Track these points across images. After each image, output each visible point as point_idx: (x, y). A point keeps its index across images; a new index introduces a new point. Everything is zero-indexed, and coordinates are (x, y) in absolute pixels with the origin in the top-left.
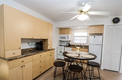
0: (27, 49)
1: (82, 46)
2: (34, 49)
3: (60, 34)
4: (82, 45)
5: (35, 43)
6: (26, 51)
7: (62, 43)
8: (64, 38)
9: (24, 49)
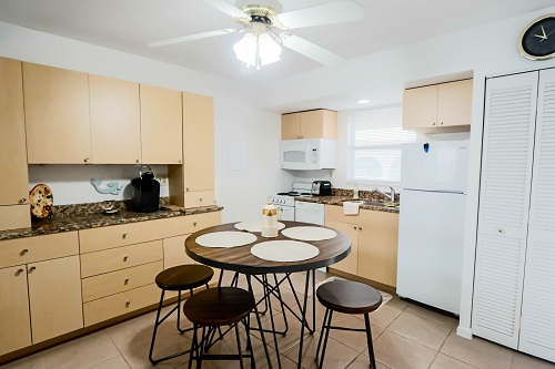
0: (85, 205)
1: (381, 197)
2: (122, 205)
3: (285, 136)
4: (383, 190)
5: (129, 182)
6: (82, 214)
7: (298, 179)
8: (300, 156)
9: (71, 206)
